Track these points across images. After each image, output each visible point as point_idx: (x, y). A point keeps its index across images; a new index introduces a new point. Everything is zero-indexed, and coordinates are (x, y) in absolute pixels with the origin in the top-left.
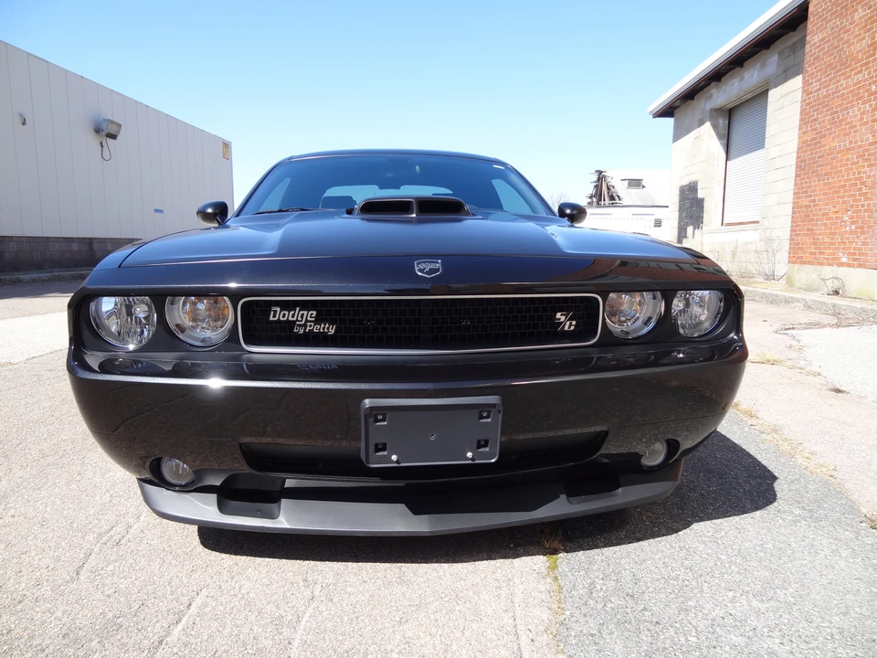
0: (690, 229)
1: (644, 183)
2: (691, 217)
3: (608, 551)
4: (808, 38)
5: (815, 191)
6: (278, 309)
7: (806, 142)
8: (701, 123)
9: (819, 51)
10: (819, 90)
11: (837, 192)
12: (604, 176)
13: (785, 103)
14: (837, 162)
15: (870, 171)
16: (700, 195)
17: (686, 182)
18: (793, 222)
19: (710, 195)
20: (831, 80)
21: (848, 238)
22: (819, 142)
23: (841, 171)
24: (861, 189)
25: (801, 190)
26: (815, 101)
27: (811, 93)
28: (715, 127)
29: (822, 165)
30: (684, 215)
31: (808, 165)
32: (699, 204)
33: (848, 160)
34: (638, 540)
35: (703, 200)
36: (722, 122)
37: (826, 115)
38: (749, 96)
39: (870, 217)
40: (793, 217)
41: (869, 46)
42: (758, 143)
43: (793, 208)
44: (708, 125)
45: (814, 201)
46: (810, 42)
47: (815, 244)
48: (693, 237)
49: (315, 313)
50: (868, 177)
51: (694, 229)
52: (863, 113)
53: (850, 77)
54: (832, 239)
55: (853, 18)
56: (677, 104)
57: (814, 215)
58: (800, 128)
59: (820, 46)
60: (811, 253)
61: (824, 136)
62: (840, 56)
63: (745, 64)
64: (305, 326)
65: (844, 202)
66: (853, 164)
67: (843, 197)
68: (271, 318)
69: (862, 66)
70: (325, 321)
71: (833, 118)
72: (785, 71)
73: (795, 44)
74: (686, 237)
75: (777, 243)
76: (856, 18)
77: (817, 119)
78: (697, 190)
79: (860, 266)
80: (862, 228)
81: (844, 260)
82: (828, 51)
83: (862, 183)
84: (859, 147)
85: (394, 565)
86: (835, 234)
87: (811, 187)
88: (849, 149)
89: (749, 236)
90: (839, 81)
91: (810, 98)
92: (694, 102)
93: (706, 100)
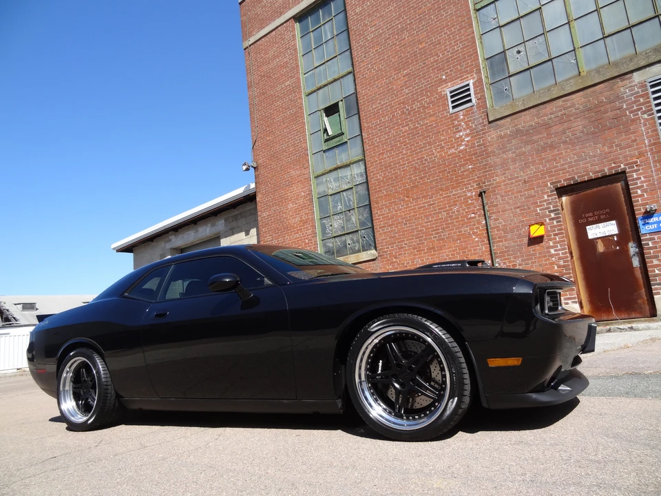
1: (37, 306)
9: (268, 221)
20: (279, 235)
41: (300, 221)
53: (291, 235)
56: (137, 245)
59: (268, 218)
62: (283, 224)
63: (199, 223)
69: (298, 230)
72: (232, 229)
82: (274, 222)
90: (285, 237)
92: (154, 244)
93: (166, 242)
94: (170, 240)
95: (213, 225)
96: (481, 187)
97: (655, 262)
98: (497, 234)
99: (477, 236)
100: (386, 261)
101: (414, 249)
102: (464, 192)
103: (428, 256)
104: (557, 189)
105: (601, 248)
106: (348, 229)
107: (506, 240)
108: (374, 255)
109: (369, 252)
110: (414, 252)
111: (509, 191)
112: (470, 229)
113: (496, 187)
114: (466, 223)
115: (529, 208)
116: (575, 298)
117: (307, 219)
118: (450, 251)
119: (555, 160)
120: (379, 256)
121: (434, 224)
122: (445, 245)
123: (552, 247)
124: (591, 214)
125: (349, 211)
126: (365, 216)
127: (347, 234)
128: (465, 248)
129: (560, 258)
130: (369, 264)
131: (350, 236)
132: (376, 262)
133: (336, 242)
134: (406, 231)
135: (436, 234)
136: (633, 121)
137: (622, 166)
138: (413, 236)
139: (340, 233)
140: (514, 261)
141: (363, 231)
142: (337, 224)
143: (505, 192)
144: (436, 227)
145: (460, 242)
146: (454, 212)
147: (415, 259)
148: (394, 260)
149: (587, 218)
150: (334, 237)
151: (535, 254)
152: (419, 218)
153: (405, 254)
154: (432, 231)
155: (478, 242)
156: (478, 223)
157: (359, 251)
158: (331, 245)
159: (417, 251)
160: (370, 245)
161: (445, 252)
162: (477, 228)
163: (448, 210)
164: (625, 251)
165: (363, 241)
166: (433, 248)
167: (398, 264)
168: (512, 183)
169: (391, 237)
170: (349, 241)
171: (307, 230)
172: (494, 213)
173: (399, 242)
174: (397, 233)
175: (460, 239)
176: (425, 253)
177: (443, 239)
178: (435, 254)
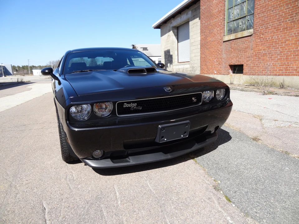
0: (169, 65)
1: (148, 49)
2: (169, 61)
3: (205, 155)
4: (201, 7)
5: (206, 53)
6: (126, 104)
7: (202, 38)
8: (169, 31)
9: (204, 12)
10: (205, 23)
11: (212, 53)
12: (135, 47)
13: (195, 26)
14: (212, 45)
15: (221, 47)
16: (171, 54)
17: (166, 50)
18: (200, 62)
19: (174, 53)
20: (208, 20)
21: (216, 66)
22: (206, 39)
23: (213, 47)
24: (218, 52)
25: (202, 53)
26: (204, 26)
27: (203, 24)
28: (174, 32)
29: (207, 45)
30: (166, 60)
31: (204, 45)
32: (171, 56)
33: (214, 44)
34: (209, 152)
35: (172, 55)
36: (176, 31)
37: (208, 31)
38: (183, 23)
39: (221, 60)
40: (200, 61)
41: (218, 11)
42: (187, 37)
43: (200, 58)
44: (172, 31)
45: (206, 56)
46: (201, 9)
47: (207, 68)
48: (170, 67)
49: (136, 104)
50: (220, 49)
51: (170, 64)
52: (217, 31)
53: (213, 20)
54: (212, 66)
55: (213, 3)
56: (161, 25)
57: (206, 60)
58: (201, 34)
59: (204, 10)
60: (206, 71)
61: (208, 37)
62: (210, 14)
63: (182, 13)
64: (134, 108)
65: (214, 56)
66: (216, 45)
67: (214, 55)
68: (124, 107)
69: (216, 17)
70: (139, 106)
71: (210, 32)
72: (194, 16)
73: (196, 8)
74: (168, 67)
75: (195, 68)
76: (214, 3)
77: (205, 32)
78: (170, 52)
79: (220, 74)
80: (220, 63)
81: (215, 72)
82: (207, 12)
83: (219, 51)
84: (217, 40)
85: (159, 169)
86: (212, 65)
87: (205, 51)
88: (215, 41)
89: (187, 66)
90: (210, 21)
91: (203, 25)
92: (167, 24)
93: (170, 24)
94: (172, 23)
95: (187, 14)
100: (257, 37)
101: (274, 29)
103: (282, 34)
106: (241, 15)
108: (251, 33)
109: (249, 31)
110: (274, 31)
117: (221, 10)
120: (254, 33)
121: (291, 10)
122: (294, 26)
125: (243, 3)
126: (251, 6)
127: (240, 18)
130: (248, 39)
131: (242, 20)
132: (251, 37)
133: (234, 24)
134: (271, 16)
135: (291, 17)
138: (276, 19)
139: (236, 18)
141: (248, 17)
142: (236, 12)
147: (273, 35)
148: (262, 36)
150: (234, 21)
152: (282, 6)
153: (269, 32)
154: (288, 16)
157: (244, 30)
158: (231, 26)
159: (276, 30)
160: (251, 26)
161: (293, 32)
165: (248, 23)
166: (287, 28)
167: (264, 39)
169: (262, 21)
170: (240, 24)
171: (221, 17)
173: (266, 24)
174: (266, 18)
176: (280, 32)
177: (294, 22)
178: (286, 33)
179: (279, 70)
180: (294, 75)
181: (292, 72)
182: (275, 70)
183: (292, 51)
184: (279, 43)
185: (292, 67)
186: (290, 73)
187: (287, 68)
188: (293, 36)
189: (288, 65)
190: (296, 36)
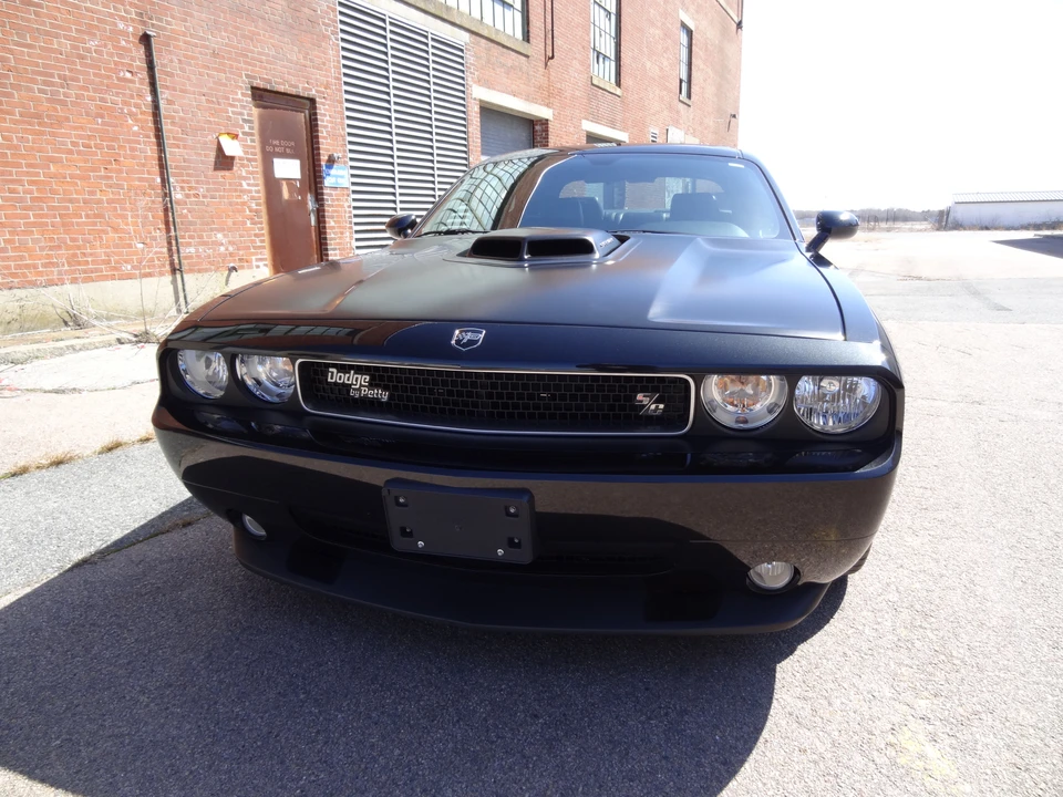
96: (144, 23)
97: (332, 224)
98: (171, 131)
99: (136, 120)
102: (111, 15)
103: (25, 131)
104: (254, 89)
105: (286, 194)
107: (185, 147)
111: (193, 58)
112: (125, 103)
113: (169, 37)
114: (117, 87)
115: (219, 104)
116: (265, 259)
118: (80, 137)
119: (252, 40)
122: (67, 119)
123: (245, 178)
124: (277, 142)
128: (113, 140)
129: (253, 198)
135: (45, 83)
136: (325, 37)
137: (314, 92)
140: (196, 188)
143: (185, 56)
144: (45, 66)
145: (104, 124)
146: (89, 51)
149: (275, 146)
151: (224, 184)
154: (34, 72)
155: (136, 134)
156: (140, 96)
161: (68, 137)
162: (137, 106)
163: (75, 39)
164: (304, 202)
166: (38, 116)
168: (196, 45)
172: (167, 88)
175: (102, 117)
176: (15, 122)
177: (63, 103)
178: (43, 133)
179: (45, 265)
180: (105, 278)
181: (96, 270)
182: (27, 266)
183: (77, 201)
184: (18, 165)
185: (91, 254)
186: (92, 272)
187: (75, 255)
188: (70, 152)
189: (79, 248)
190: (79, 153)
